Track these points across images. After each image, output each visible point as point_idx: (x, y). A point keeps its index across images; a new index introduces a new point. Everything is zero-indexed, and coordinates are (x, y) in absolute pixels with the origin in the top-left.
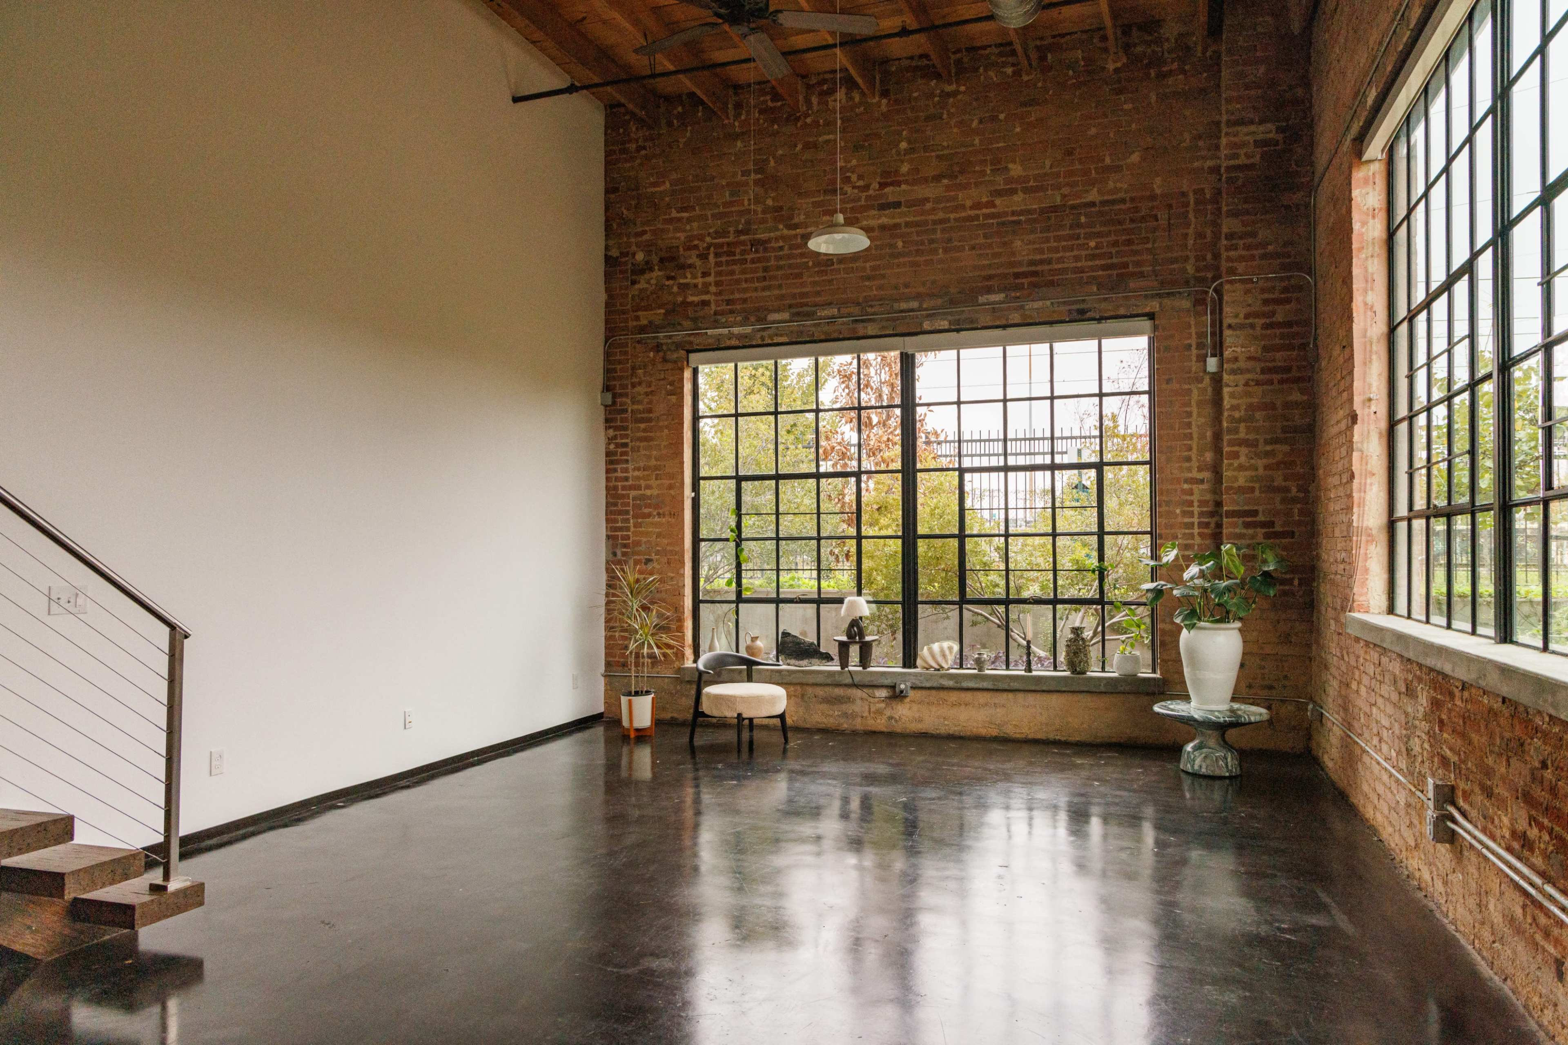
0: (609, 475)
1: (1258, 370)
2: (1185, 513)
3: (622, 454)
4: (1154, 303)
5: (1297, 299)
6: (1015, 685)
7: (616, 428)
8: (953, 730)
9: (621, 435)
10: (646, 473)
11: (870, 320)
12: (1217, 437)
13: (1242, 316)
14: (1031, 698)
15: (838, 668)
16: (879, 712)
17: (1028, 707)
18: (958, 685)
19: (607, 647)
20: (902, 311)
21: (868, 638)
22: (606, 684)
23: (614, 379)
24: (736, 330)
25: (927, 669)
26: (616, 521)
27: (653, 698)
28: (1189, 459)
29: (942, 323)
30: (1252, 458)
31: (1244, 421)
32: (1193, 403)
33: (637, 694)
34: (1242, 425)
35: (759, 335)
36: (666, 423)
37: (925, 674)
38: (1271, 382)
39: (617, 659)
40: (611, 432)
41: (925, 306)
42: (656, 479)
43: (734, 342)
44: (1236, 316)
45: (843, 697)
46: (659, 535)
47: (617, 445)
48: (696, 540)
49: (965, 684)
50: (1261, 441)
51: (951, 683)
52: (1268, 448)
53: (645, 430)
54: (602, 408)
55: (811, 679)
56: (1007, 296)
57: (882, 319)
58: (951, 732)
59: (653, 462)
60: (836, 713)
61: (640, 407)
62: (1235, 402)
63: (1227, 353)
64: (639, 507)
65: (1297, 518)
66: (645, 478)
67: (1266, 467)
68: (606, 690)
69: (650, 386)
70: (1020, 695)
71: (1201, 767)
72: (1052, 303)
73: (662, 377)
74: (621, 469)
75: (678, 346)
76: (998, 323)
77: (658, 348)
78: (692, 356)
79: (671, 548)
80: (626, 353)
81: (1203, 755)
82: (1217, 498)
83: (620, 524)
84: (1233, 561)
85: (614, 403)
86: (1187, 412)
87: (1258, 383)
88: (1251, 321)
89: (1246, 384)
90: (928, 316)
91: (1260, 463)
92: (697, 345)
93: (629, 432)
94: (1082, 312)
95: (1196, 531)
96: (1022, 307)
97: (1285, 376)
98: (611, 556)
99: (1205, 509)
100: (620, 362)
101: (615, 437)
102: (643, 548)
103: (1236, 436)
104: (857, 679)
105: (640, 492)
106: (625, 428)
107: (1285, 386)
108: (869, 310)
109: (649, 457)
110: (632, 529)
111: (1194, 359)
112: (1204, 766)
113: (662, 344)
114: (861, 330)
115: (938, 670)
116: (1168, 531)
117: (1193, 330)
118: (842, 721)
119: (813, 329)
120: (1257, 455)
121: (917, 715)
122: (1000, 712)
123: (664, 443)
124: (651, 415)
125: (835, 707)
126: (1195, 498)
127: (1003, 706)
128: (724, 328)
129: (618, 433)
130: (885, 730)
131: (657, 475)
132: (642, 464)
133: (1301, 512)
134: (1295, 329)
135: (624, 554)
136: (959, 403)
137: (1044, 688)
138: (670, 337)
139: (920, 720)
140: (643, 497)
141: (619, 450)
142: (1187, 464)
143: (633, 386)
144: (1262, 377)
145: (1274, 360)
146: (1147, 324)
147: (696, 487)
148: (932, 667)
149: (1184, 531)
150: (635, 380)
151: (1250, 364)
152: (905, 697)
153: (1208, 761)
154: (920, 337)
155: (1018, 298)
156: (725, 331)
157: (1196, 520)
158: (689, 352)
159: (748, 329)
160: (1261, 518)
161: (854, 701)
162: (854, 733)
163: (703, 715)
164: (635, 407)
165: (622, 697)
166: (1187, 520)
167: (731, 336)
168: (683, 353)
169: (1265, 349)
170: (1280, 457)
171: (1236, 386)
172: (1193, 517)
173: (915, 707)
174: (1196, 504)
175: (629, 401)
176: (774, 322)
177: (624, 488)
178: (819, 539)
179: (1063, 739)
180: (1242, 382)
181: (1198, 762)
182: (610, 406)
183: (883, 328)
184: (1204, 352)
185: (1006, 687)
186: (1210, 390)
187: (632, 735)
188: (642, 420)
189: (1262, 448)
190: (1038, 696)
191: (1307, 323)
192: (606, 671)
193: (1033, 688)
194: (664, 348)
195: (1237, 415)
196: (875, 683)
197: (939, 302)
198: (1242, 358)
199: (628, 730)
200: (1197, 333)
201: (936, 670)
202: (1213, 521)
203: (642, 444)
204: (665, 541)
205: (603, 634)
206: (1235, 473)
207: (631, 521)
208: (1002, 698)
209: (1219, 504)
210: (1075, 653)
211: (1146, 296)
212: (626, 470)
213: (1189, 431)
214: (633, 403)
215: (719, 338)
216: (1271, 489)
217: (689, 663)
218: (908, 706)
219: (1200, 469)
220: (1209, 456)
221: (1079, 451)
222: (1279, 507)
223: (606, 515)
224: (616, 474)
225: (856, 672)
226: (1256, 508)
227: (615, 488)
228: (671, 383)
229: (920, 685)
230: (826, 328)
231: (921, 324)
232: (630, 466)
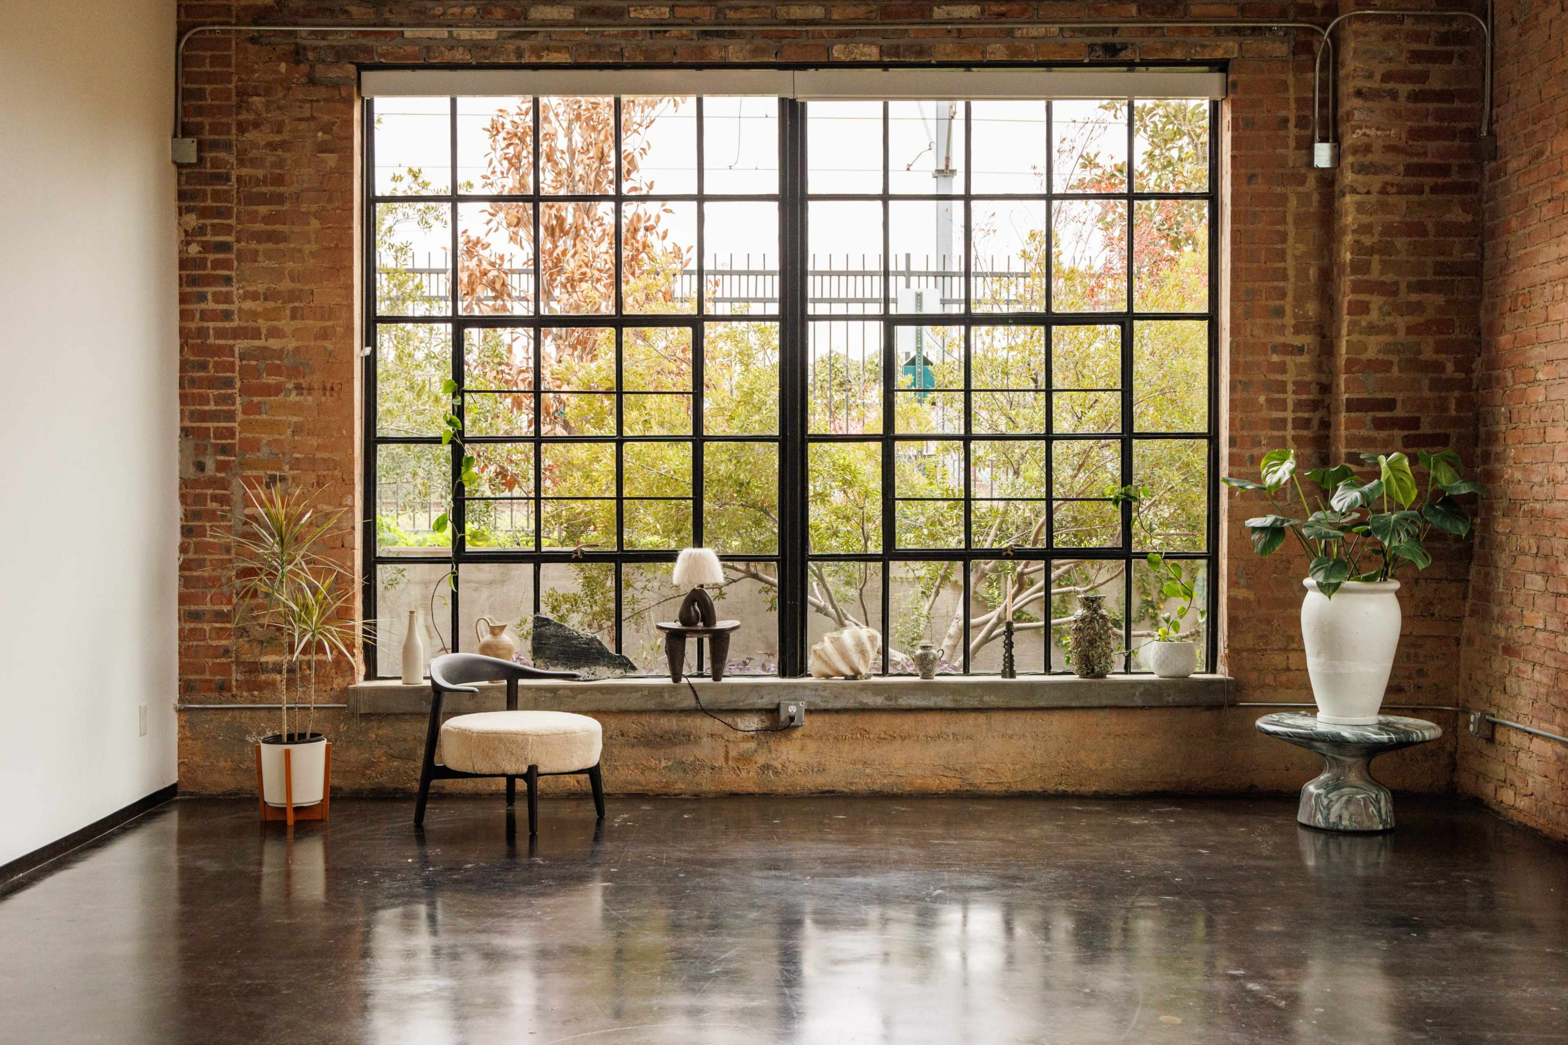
0: (187, 307)
1: (1401, 168)
2: (1269, 401)
3: (217, 264)
4: (1231, 44)
5: (1461, 56)
6: (991, 700)
7: (203, 213)
8: (881, 783)
9: (213, 225)
10: (270, 304)
11: (733, 34)
12: (1327, 276)
13: (1378, 76)
14: (1017, 723)
15: (669, 681)
16: (745, 758)
17: (1011, 737)
18: (892, 704)
19: (183, 653)
20: (794, 23)
21: (720, 625)
22: (182, 727)
23: (200, 110)
24: (465, 34)
25: (828, 677)
26: (205, 400)
27: (328, 747)
28: (1279, 312)
29: (866, 50)
30: (1389, 314)
31: (1380, 252)
32: (1290, 219)
33: (291, 739)
34: (1376, 257)
35: (511, 46)
36: (314, 208)
37: (824, 687)
38: (1419, 190)
39: (207, 676)
40: (192, 220)
41: (835, 17)
42: (293, 317)
43: (459, 56)
44: (1370, 76)
45: (676, 734)
46: (297, 429)
47: (206, 247)
48: (372, 441)
49: (904, 702)
50: (1403, 287)
51: (879, 701)
52: (1414, 297)
53: (267, 219)
54: (173, 169)
55: (614, 703)
56: (983, 11)
57: (754, 35)
58: (877, 788)
59: (286, 285)
60: (663, 764)
61: (260, 173)
62: (1365, 219)
63: (1351, 139)
64: (256, 372)
65: (1453, 413)
66: (267, 315)
67: (1410, 330)
68: (181, 740)
69: (279, 131)
70: (998, 719)
71: (1340, 817)
72: (1061, 29)
73: (307, 114)
74: (214, 294)
75: (341, 55)
76: (966, 58)
77: (297, 55)
78: (368, 77)
79: (325, 455)
80: (225, 61)
81: (1345, 798)
82: (1323, 378)
83: (212, 407)
84: (1400, 480)
85: (201, 159)
86: (1278, 232)
87: (1402, 190)
88: (1389, 86)
89: (1383, 191)
90: (840, 35)
91: (1401, 322)
92: (382, 55)
93: (232, 221)
94: (1112, 49)
95: (1290, 432)
96: (1010, 33)
97: (1440, 181)
98: (192, 469)
99: (1304, 397)
100: (211, 78)
101: (202, 230)
102: (264, 453)
103: (1366, 277)
104: (705, 698)
105: (257, 343)
106: (225, 213)
107: (1440, 197)
108: (731, 14)
109: (278, 274)
110: (240, 416)
111: (1292, 143)
112: (1346, 815)
113: (305, 48)
114: (715, 50)
115: (854, 678)
116: (1245, 433)
117: (1292, 94)
118: (674, 777)
119: (623, 42)
120: (1397, 309)
121: (814, 761)
122: (964, 747)
123: (314, 247)
124: (281, 189)
125: (661, 752)
126: (1289, 377)
127: (970, 737)
128: (439, 25)
129: (208, 222)
130: (757, 790)
131: (294, 310)
132: (261, 288)
133: (1460, 404)
134: (1457, 104)
135: (222, 466)
136: (885, 197)
137: (1042, 703)
138: (324, 35)
139: (822, 770)
140: (263, 353)
141: (211, 257)
142: (1279, 322)
143: (242, 128)
144: (1408, 180)
145: (1425, 154)
146: (1215, 79)
147: (370, 339)
148: (840, 674)
149: (1270, 433)
150: (244, 116)
151: (1390, 159)
152: (797, 727)
153: (1352, 808)
154: (823, 72)
155: (1002, 15)
156: (442, 33)
157: (1289, 415)
158: (362, 68)
159: (490, 34)
160: (1399, 412)
161: (697, 740)
162: (698, 797)
163: (447, 773)
164: (245, 171)
165: (264, 747)
166: (1275, 415)
167: (453, 44)
168: (352, 68)
169: (1415, 134)
170: (1430, 313)
171: (1368, 193)
172: (1285, 410)
173: (812, 746)
174: (1290, 387)
175: (233, 160)
176: (543, 23)
177: (220, 333)
178: (620, 441)
179: (1070, 790)
180: (1376, 187)
181: (1335, 809)
182: (190, 165)
183: (756, 51)
184: (1308, 132)
185: (976, 704)
186: (1316, 197)
187: (291, 819)
188: (263, 199)
189: (1406, 296)
190: (1028, 717)
191: (1475, 96)
192: (181, 700)
193: (1022, 704)
194: (311, 55)
195: (1367, 240)
196: (741, 705)
197: (862, 10)
198: (1378, 145)
199: (282, 810)
200: (1297, 100)
201: (847, 678)
202: (1316, 417)
203: (261, 247)
204: (314, 442)
205: (176, 626)
206: (1363, 338)
207: (238, 400)
208: (969, 722)
209: (1326, 388)
210: (1092, 643)
211: (1217, 32)
212: (227, 298)
213: (1282, 265)
214: (241, 162)
215: (429, 46)
216: (1415, 365)
217: (361, 682)
218: (798, 744)
219: (1297, 331)
220: (1312, 309)
221: (919, 296)
222: (1427, 393)
223: (182, 386)
224: (203, 306)
225: (703, 686)
226: (1392, 396)
227: (202, 333)
228: (327, 128)
229: (823, 705)
230: (647, 42)
231: (828, 50)
232: (235, 290)
